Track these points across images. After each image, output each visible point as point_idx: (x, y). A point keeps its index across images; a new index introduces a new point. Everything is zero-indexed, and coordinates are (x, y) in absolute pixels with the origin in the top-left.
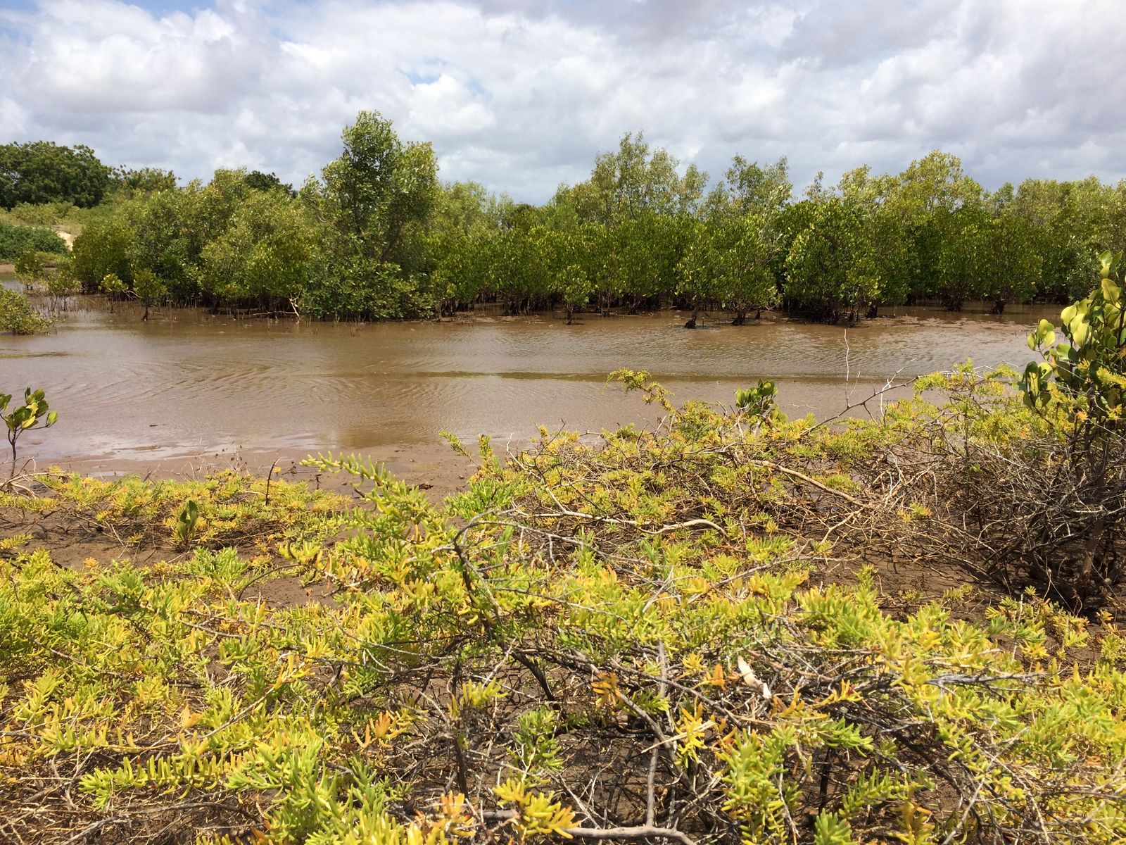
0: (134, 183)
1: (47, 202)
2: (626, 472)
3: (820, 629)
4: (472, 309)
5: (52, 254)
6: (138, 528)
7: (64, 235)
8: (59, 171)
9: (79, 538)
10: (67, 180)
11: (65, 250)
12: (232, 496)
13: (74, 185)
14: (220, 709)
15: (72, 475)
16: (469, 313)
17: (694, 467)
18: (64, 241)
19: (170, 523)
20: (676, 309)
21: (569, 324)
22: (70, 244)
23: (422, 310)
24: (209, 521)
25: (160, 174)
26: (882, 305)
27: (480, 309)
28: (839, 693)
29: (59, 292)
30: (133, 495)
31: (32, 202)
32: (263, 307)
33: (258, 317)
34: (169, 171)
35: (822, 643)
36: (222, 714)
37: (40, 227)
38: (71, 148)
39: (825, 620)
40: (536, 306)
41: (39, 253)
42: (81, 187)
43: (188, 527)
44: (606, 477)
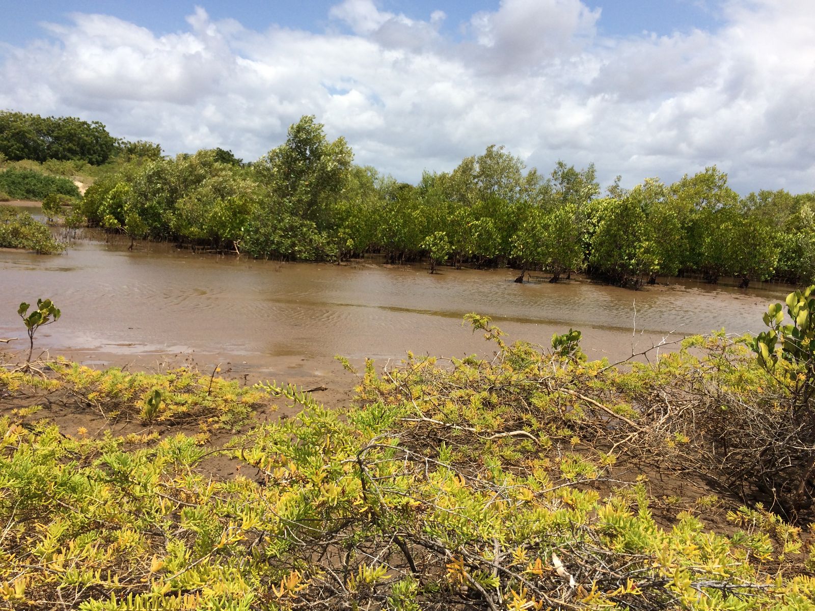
0: (132, 150)
1: (68, 160)
2: (470, 391)
3: (612, 536)
4: (363, 257)
5: (68, 197)
6: (116, 406)
7: (78, 184)
8: (80, 138)
9: (74, 410)
10: (85, 145)
11: (78, 194)
12: (185, 387)
13: (89, 149)
14: (176, 557)
15: (73, 364)
16: (361, 260)
17: (518, 391)
18: (78, 188)
19: (139, 404)
20: (509, 267)
21: (432, 273)
22: (83, 191)
23: (328, 255)
24: (167, 405)
25: (150, 146)
26: (659, 276)
27: (368, 258)
28: (626, 589)
29: (72, 225)
30: (116, 382)
31: (58, 159)
32: (215, 246)
33: (210, 252)
34: (157, 144)
35: (613, 548)
36: (177, 561)
37: (62, 177)
38: (89, 122)
39: (616, 530)
40: (409, 258)
41: (59, 195)
42: (94, 151)
43: (153, 410)
44: (455, 394)
